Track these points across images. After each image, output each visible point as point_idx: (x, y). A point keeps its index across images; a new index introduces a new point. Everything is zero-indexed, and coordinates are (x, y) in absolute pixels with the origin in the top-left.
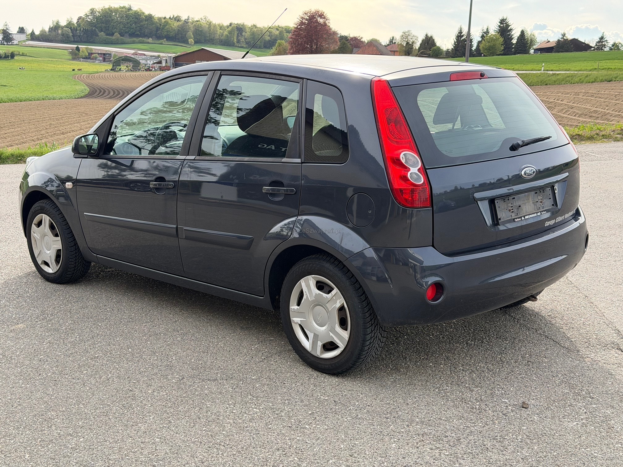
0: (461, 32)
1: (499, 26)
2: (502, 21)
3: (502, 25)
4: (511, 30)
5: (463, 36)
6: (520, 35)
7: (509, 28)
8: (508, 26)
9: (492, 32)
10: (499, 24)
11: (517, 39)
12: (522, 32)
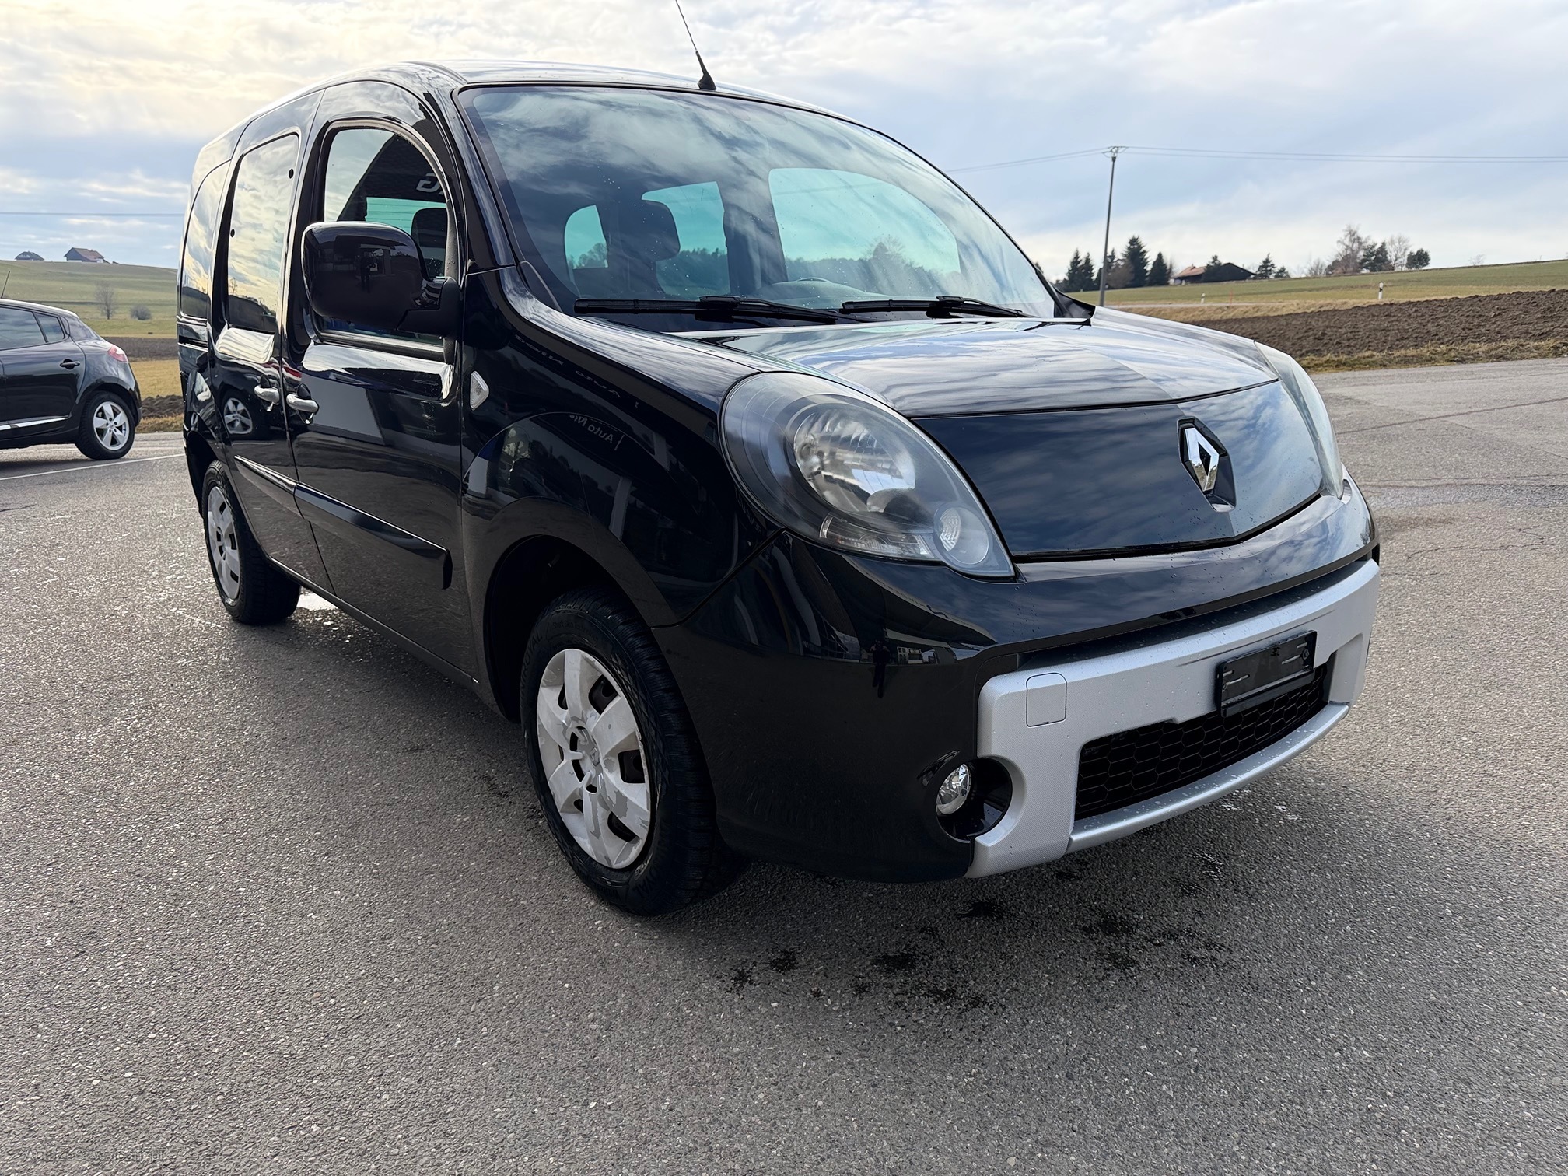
0: (1077, 257)
1: (1129, 248)
2: (1133, 241)
3: (1132, 247)
4: (1144, 252)
5: (1080, 262)
6: (1157, 259)
7: (1142, 251)
8: (1140, 247)
9: (1119, 256)
10: (1129, 245)
11: (1153, 265)
12: (1160, 256)
